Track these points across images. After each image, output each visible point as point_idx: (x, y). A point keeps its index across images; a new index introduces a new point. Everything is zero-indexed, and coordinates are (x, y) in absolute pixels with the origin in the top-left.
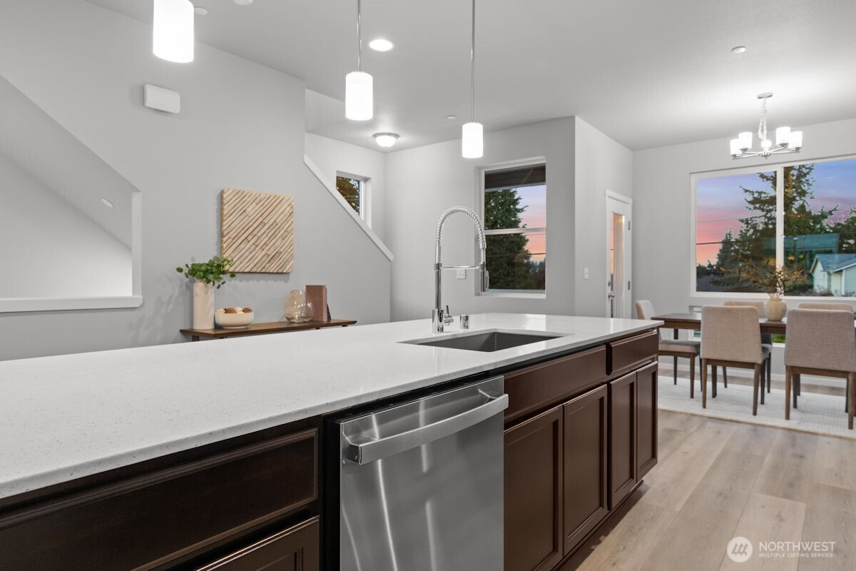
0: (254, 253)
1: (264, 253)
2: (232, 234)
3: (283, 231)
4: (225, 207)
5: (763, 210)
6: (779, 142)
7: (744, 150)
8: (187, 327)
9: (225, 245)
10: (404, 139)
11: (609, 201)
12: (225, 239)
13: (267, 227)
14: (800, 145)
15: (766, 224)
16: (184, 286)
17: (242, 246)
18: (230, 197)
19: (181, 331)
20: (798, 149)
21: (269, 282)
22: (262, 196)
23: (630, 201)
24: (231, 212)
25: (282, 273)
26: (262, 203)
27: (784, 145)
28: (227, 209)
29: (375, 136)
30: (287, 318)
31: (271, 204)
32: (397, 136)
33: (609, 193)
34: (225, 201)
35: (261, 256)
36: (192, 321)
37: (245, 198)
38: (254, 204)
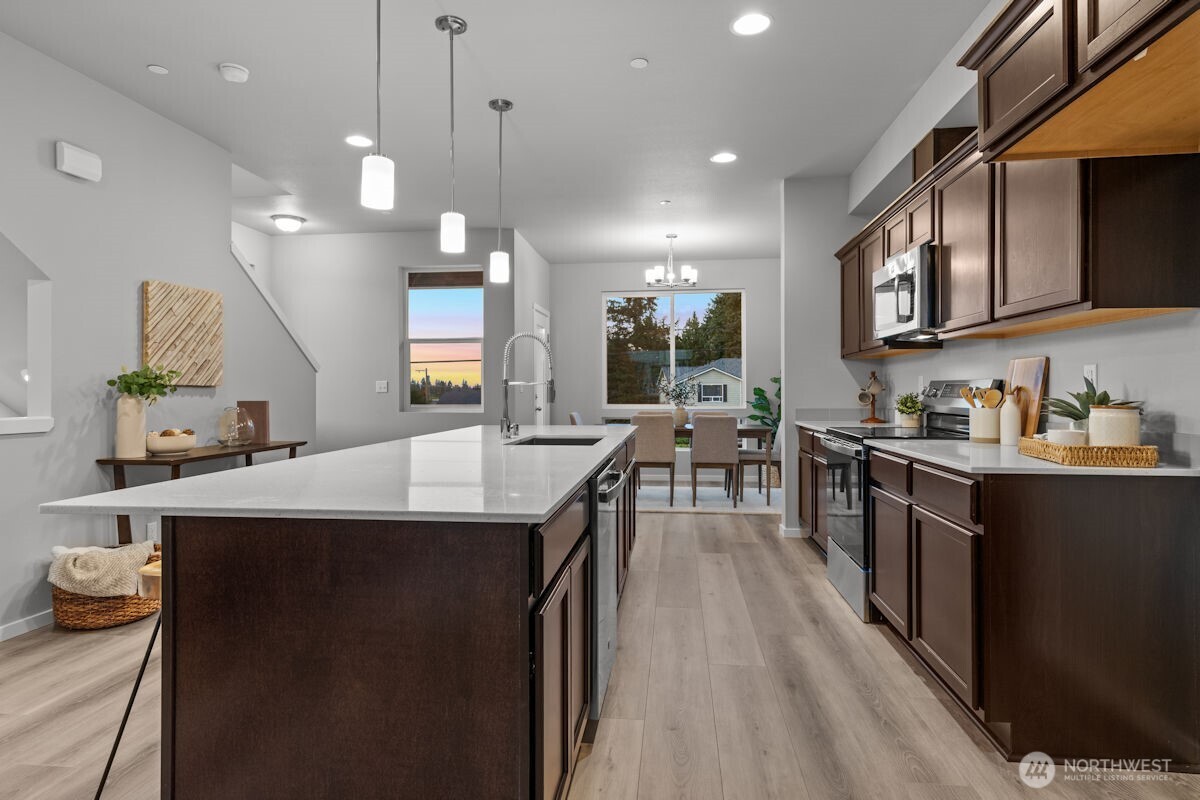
0: (181, 362)
1: (191, 362)
2: (158, 338)
3: (211, 335)
4: (150, 303)
5: (614, 320)
6: (683, 278)
7: (659, 281)
8: (104, 457)
9: (150, 351)
10: (309, 225)
11: (536, 313)
12: (149, 344)
13: (195, 329)
14: (695, 281)
15: (616, 333)
16: (100, 403)
17: (169, 352)
18: (155, 292)
19: (98, 461)
20: (694, 283)
21: (195, 398)
22: (190, 291)
23: (548, 313)
24: (157, 309)
25: (210, 387)
26: (189, 300)
27: (687, 280)
28: (152, 304)
29: (274, 217)
30: (219, 442)
31: (200, 301)
32: (303, 220)
33: (537, 306)
34: (150, 296)
35: (189, 365)
36: (113, 449)
37: (172, 294)
38: (181, 301)
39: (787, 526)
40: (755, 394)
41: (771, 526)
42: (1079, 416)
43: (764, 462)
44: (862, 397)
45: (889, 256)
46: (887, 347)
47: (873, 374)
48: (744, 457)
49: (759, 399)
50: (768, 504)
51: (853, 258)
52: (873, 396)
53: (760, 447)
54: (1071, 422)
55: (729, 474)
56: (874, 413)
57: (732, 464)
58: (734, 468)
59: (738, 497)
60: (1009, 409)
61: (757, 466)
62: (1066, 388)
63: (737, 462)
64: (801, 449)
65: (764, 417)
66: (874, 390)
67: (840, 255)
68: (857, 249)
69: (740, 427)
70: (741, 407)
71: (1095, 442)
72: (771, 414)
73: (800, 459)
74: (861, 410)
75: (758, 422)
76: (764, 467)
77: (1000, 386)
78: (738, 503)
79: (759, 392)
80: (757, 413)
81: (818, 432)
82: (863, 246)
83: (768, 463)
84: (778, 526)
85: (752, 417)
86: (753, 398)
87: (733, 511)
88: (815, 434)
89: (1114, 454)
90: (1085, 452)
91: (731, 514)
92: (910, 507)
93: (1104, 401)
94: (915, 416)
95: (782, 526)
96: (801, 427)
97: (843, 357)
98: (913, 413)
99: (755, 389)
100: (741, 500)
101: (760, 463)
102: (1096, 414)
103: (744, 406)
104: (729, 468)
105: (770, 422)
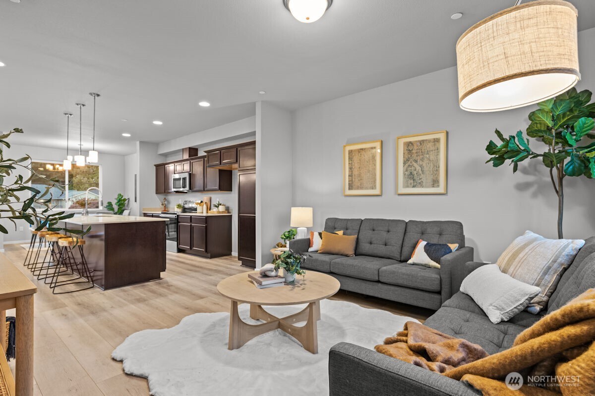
42: (217, 207)
44: (162, 204)
47: (165, 198)
54: (216, 208)
56: (165, 209)
60: (205, 206)
62: (215, 202)
66: (166, 203)
67: (156, 165)
71: (220, 211)
77: (202, 202)
89: (223, 212)
90: (219, 212)
92: (191, 225)
93: (221, 204)
94: (181, 209)
97: (156, 193)
102: (220, 206)
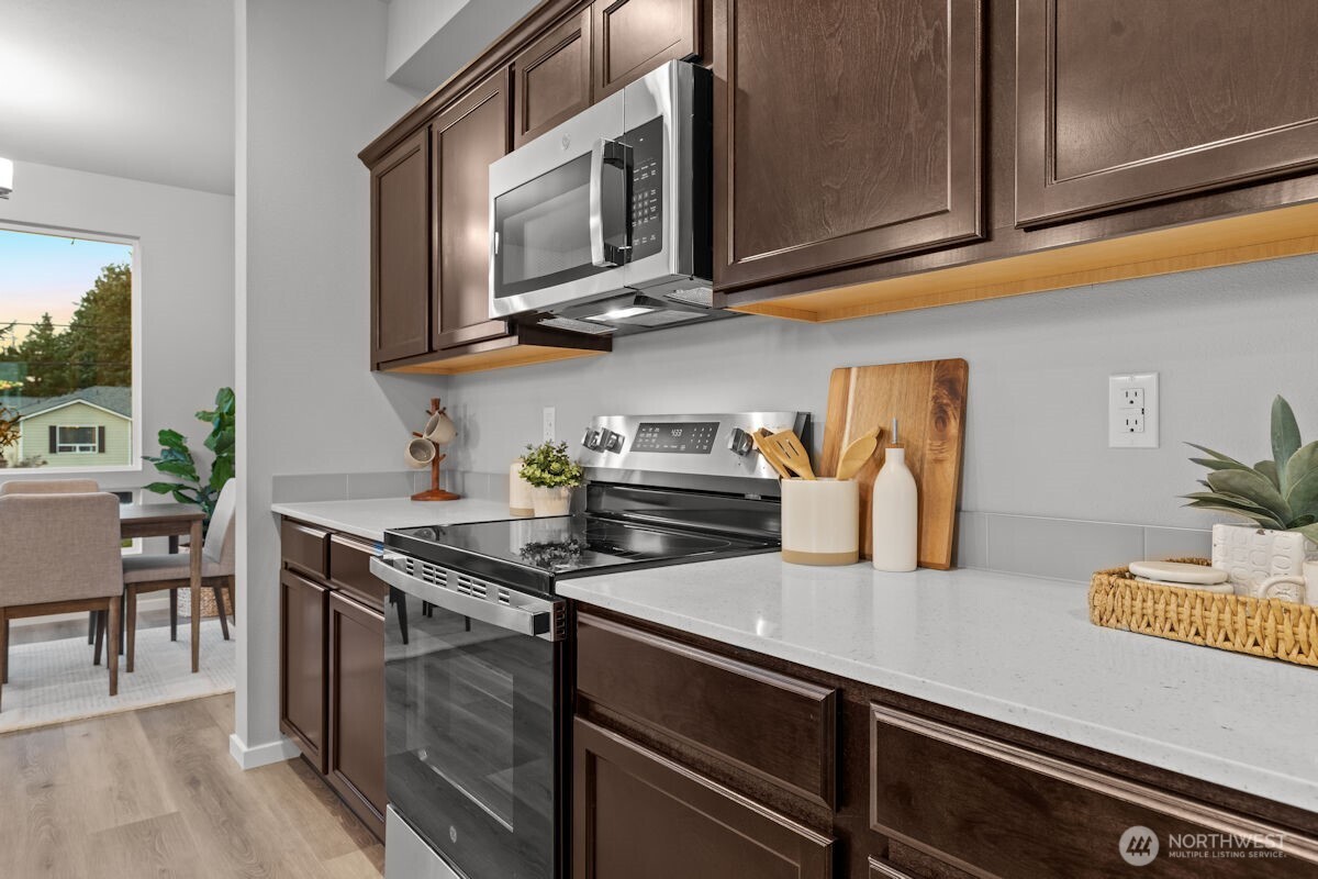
39: (250, 742)
40: (162, 442)
41: (207, 737)
43: (186, 582)
44: (416, 448)
45: (526, 127)
46: (515, 339)
47: (436, 403)
48: (135, 577)
49: (170, 452)
50: (195, 669)
51: (410, 155)
52: (437, 445)
53: (173, 548)
55: (99, 621)
57: (107, 599)
58: (112, 608)
59: (122, 660)
61: (167, 591)
63: (118, 590)
64: (286, 567)
65: (181, 487)
66: (440, 435)
67: (371, 157)
68: (422, 136)
69: (127, 511)
70: (129, 468)
72: (197, 479)
73: (285, 590)
74: (410, 475)
75: (169, 498)
76: (184, 595)
78: (123, 677)
79: (171, 440)
80: (167, 478)
81: (339, 533)
82: (439, 126)
83: (195, 583)
84: (227, 742)
85: (156, 488)
86: (157, 450)
87: (111, 705)
88: (334, 538)
91: (101, 717)
94: (564, 491)
95: (238, 742)
96: (285, 518)
97: (377, 366)
98: (559, 484)
99: (162, 433)
100: (130, 668)
101: (173, 585)
103: (137, 465)
104: (98, 607)
105: (193, 496)
